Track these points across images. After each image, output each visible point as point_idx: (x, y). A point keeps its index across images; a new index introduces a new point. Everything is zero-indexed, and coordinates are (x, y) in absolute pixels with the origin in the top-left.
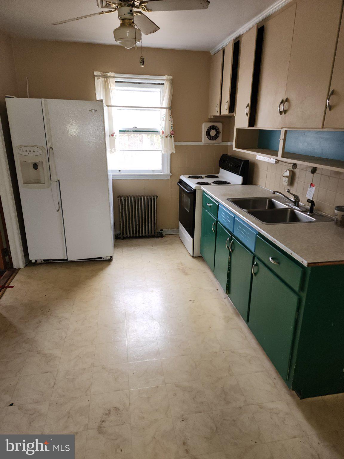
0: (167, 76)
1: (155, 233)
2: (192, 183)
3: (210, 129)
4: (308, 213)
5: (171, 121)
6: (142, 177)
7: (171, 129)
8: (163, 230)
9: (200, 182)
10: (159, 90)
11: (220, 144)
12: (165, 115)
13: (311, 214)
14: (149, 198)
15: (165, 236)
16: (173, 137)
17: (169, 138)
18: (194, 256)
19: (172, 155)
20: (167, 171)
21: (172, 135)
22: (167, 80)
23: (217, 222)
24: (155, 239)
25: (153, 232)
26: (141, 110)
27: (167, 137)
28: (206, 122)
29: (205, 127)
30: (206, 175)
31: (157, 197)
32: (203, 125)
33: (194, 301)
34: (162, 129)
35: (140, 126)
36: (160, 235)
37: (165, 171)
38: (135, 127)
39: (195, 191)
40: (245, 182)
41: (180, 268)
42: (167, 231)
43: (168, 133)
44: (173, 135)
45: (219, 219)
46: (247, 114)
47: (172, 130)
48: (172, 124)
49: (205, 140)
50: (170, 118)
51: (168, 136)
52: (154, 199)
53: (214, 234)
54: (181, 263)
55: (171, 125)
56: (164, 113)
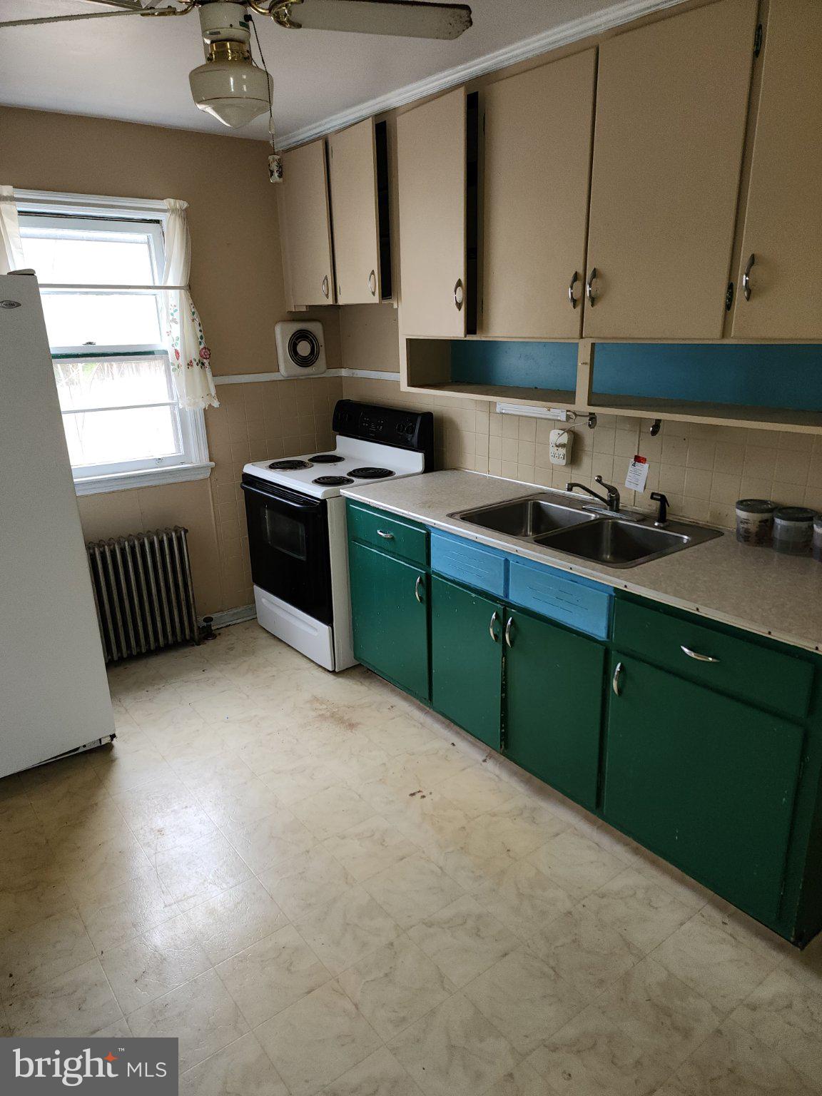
0: (172, 201)
1: (192, 630)
2: (302, 482)
3: (297, 339)
4: (656, 524)
5: (197, 322)
6: (132, 481)
7: (200, 343)
8: (211, 619)
9: (323, 478)
10: (143, 237)
11: (323, 375)
12: (178, 308)
13: (662, 525)
14: (165, 538)
15: (219, 634)
16: (207, 364)
17: (196, 368)
18: (337, 670)
19: (208, 412)
20: (198, 457)
21: (205, 361)
22: (173, 211)
23: (428, 576)
24: (197, 648)
25: (187, 631)
26: (98, 294)
27: (190, 365)
28: (282, 321)
29: (281, 335)
30: (311, 456)
31: (186, 531)
32: (278, 329)
33: (421, 794)
34: (173, 346)
35: (104, 340)
36: (207, 634)
37: (193, 457)
38: (90, 343)
39: (324, 502)
40: (432, 465)
41: (323, 714)
42: (221, 617)
43: (195, 355)
44: (206, 359)
45: (436, 565)
46: (459, 306)
47: (202, 346)
48: (200, 331)
49: (286, 367)
50: (193, 313)
51: (195, 364)
52: (179, 539)
53: (423, 608)
54: (316, 699)
55: (199, 334)
56: (175, 300)
